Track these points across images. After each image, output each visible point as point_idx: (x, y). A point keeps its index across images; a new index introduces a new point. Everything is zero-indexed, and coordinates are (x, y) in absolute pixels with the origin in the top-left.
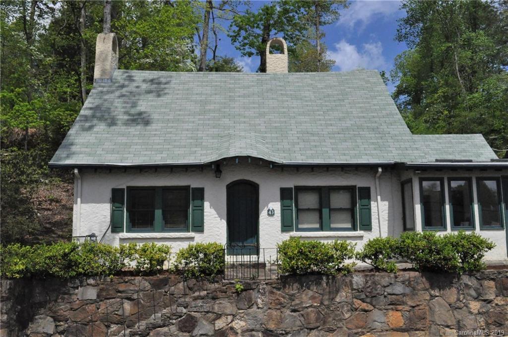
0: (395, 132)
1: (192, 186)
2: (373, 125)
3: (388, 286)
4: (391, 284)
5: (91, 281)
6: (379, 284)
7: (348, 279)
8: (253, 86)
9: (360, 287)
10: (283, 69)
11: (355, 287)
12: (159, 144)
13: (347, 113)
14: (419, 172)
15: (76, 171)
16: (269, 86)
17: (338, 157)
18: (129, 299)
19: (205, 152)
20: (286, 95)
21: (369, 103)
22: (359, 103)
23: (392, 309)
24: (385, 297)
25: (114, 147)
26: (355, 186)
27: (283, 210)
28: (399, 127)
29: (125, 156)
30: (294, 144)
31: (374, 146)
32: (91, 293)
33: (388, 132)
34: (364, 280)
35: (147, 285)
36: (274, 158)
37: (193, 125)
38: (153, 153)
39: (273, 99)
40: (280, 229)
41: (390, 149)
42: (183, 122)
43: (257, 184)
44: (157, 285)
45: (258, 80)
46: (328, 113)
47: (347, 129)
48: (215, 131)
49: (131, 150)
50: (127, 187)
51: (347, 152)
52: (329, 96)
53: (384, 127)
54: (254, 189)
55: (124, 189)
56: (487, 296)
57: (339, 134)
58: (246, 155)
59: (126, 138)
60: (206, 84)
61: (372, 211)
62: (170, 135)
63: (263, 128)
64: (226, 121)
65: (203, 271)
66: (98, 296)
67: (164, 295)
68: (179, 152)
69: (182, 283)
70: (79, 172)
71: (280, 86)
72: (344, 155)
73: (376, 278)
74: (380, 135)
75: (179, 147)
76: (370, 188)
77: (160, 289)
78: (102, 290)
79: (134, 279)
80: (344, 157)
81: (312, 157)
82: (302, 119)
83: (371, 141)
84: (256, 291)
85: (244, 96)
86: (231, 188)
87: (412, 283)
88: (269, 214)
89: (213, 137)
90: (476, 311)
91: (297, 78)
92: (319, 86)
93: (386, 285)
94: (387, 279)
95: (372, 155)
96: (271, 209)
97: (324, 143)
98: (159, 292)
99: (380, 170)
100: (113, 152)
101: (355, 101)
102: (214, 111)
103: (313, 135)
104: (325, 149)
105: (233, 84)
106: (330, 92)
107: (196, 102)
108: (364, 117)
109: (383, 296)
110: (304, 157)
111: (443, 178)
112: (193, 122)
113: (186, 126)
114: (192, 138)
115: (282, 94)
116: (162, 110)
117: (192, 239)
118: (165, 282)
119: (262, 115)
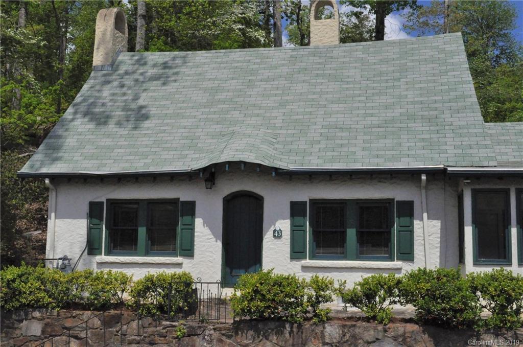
0: (460, 123)
1: (181, 200)
2: (431, 113)
3: (374, 342)
4: (377, 339)
5: (37, 314)
6: (361, 338)
7: (318, 330)
8: (283, 65)
9: (335, 341)
10: (332, 40)
11: (327, 341)
12: (146, 146)
13: (400, 97)
14: (469, 181)
15: (47, 181)
16: (303, 65)
17: (367, 160)
18: (76, 338)
19: (197, 156)
20: (323, 76)
21: (434, 81)
22: (420, 82)
25: (95, 151)
26: (394, 199)
27: (292, 231)
28: (468, 114)
29: (104, 162)
30: (312, 143)
31: (422, 144)
32: (35, 328)
33: (450, 123)
34: (341, 332)
35: (97, 322)
36: (280, 163)
37: (194, 120)
38: (137, 157)
39: (304, 82)
40: (289, 256)
41: (446, 147)
42: (183, 117)
43: (260, 196)
44: (107, 323)
45: (292, 56)
46: (373, 98)
47: (393, 120)
48: (218, 128)
49: (112, 154)
50: (108, 200)
51: (383, 153)
52: (381, 74)
53: (447, 116)
54: (258, 201)
55: (103, 202)
57: (379, 127)
58: (238, 160)
59: (111, 140)
60: (225, 65)
61: (415, 234)
62: (162, 135)
63: (278, 122)
64: (236, 114)
65: (160, 308)
66: (43, 332)
67: (115, 335)
68: (167, 157)
69: (136, 321)
70: (51, 182)
71: (319, 63)
72: (378, 156)
73: (357, 330)
74: (437, 128)
75: (168, 150)
76: (413, 201)
77: (111, 328)
78: (47, 325)
79: (83, 314)
80: (376, 160)
81: (332, 160)
82: (335, 107)
83: (423, 136)
84: (201, 337)
85: (268, 80)
86: (229, 201)
87: (408, 340)
88: (274, 236)
89: (213, 136)
91: (345, 51)
92: (372, 60)
93: (370, 341)
94: (372, 332)
95: (416, 157)
96: (278, 229)
97: (354, 142)
98: (109, 331)
99: (424, 177)
100: (92, 157)
101: (415, 79)
102: (224, 102)
103: (342, 129)
104: (353, 149)
105: (258, 64)
106: (384, 68)
107: (205, 90)
108: (421, 103)
110: (320, 161)
111: (509, 189)
112: (195, 117)
113: (184, 122)
114: (187, 138)
115: (317, 75)
116: (162, 103)
117: (179, 265)
118: (117, 319)
119: (282, 105)
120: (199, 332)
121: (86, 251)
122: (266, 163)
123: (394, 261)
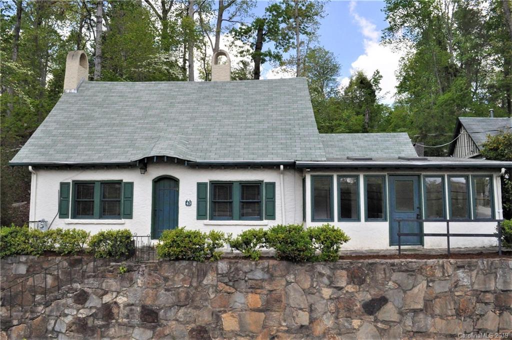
0: (304, 134)
1: (124, 181)
2: (287, 127)
3: (249, 272)
4: (251, 270)
5: (23, 259)
6: (241, 270)
7: (214, 265)
8: (194, 93)
9: (224, 272)
10: (226, 78)
11: (220, 272)
12: (100, 145)
13: (268, 116)
14: (309, 170)
15: (30, 168)
16: (206, 93)
17: (247, 156)
18: (51, 274)
19: (135, 152)
20: (220, 101)
21: (289, 107)
22: (281, 107)
23: (252, 292)
24: (246, 281)
25: (64, 148)
26: (263, 181)
27: (198, 202)
28: (310, 128)
29: (71, 155)
30: (212, 145)
31: (282, 146)
32: (22, 269)
33: (298, 134)
34: (229, 266)
35: (66, 264)
36: (190, 157)
37: (133, 128)
38: (93, 152)
39: (207, 104)
40: (196, 217)
41: (296, 149)
42: (126, 126)
43: (177, 179)
44: (72, 264)
45: (199, 87)
46: (251, 116)
47: (263, 130)
48: (150, 133)
49: (76, 150)
50: (73, 181)
51: (257, 151)
52: (256, 101)
53: (297, 129)
54: (176, 181)
55: (70, 183)
56: (339, 284)
57: (254, 135)
58: (162, 155)
59: (75, 140)
60: (155, 92)
61: (276, 203)
62: (111, 137)
63: (190, 131)
64: (161, 125)
65: (110, 254)
66: (27, 271)
67: (78, 272)
68: (114, 152)
69: (93, 263)
70: (33, 168)
71: (217, 93)
72: (253, 154)
73: (239, 265)
74: (291, 136)
75: (116, 147)
76: (275, 183)
77: (74, 267)
78: (30, 267)
79: (55, 259)
80: (252, 156)
81: (225, 156)
82: (227, 122)
83: (282, 141)
85: (183, 102)
86: (157, 182)
87: (271, 270)
88: (186, 205)
89: (146, 139)
90: (327, 297)
91: (233, 86)
92: (250, 92)
93: (247, 271)
94: (248, 266)
95: (277, 154)
96: (188, 200)
97: (238, 144)
98: (74, 270)
99: (282, 167)
100: (61, 152)
101: (278, 105)
102: (154, 116)
103: (231, 136)
104: (238, 149)
105: (177, 91)
106: (258, 97)
107: (141, 108)
108: (281, 120)
109: (244, 281)
110: (216, 156)
111: (333, 176)
112: (134, 126)
113: (127, 129)
114: (128, 140)
115: (216, 100)
116: (112, 116)
117: (122, 224)
118: (79, 262)
119: (193, 119)
120: (135, 269)
121: (58, 216)
122: (181, 157)
123: (263, 220)
